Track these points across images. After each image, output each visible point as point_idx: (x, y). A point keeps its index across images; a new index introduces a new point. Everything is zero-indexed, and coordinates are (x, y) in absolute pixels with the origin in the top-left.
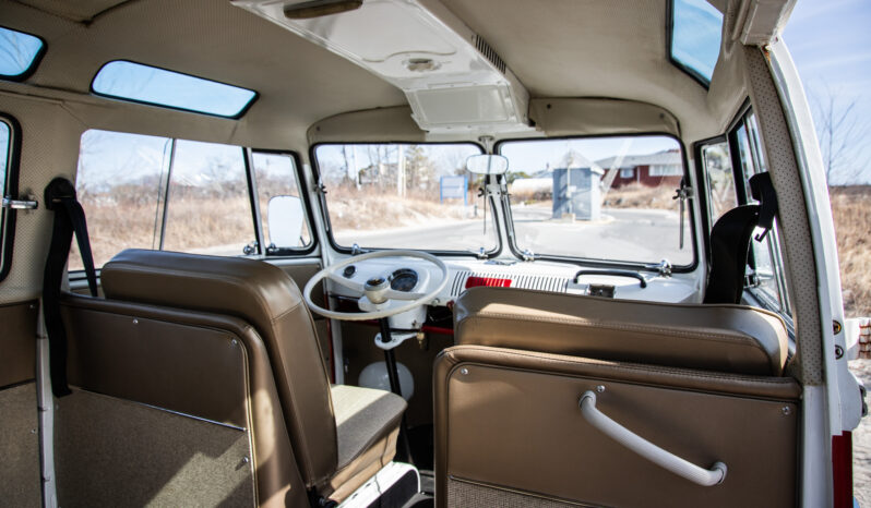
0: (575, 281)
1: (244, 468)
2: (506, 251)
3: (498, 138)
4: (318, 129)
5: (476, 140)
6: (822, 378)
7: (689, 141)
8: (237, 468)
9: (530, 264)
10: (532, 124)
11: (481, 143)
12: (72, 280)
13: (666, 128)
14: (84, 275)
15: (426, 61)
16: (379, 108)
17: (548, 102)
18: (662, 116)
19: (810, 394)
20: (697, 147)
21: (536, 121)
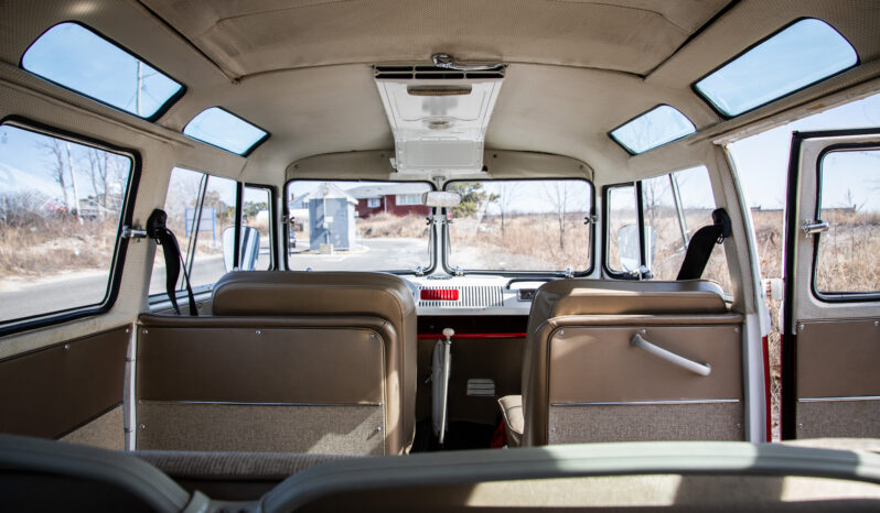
0: (508, 287)
1: (376, 437)
2: (439, 269)
3: (448, 179)
4: (296, 166)
5: (430, 179)
6: (756, 310)
7: (598, 185)
8: (369, 438)
9: (462, 278)
10: (485, 169)
11: (434, 182)
12: (151, 304)
13: (584, 176)
14: (167, 297)
15: (443, 123)
16: (354, 151)
17: (495, 153)
18: (581, 167)
19: (750, 319)
20: (605, 189)
21: (489, 167)
